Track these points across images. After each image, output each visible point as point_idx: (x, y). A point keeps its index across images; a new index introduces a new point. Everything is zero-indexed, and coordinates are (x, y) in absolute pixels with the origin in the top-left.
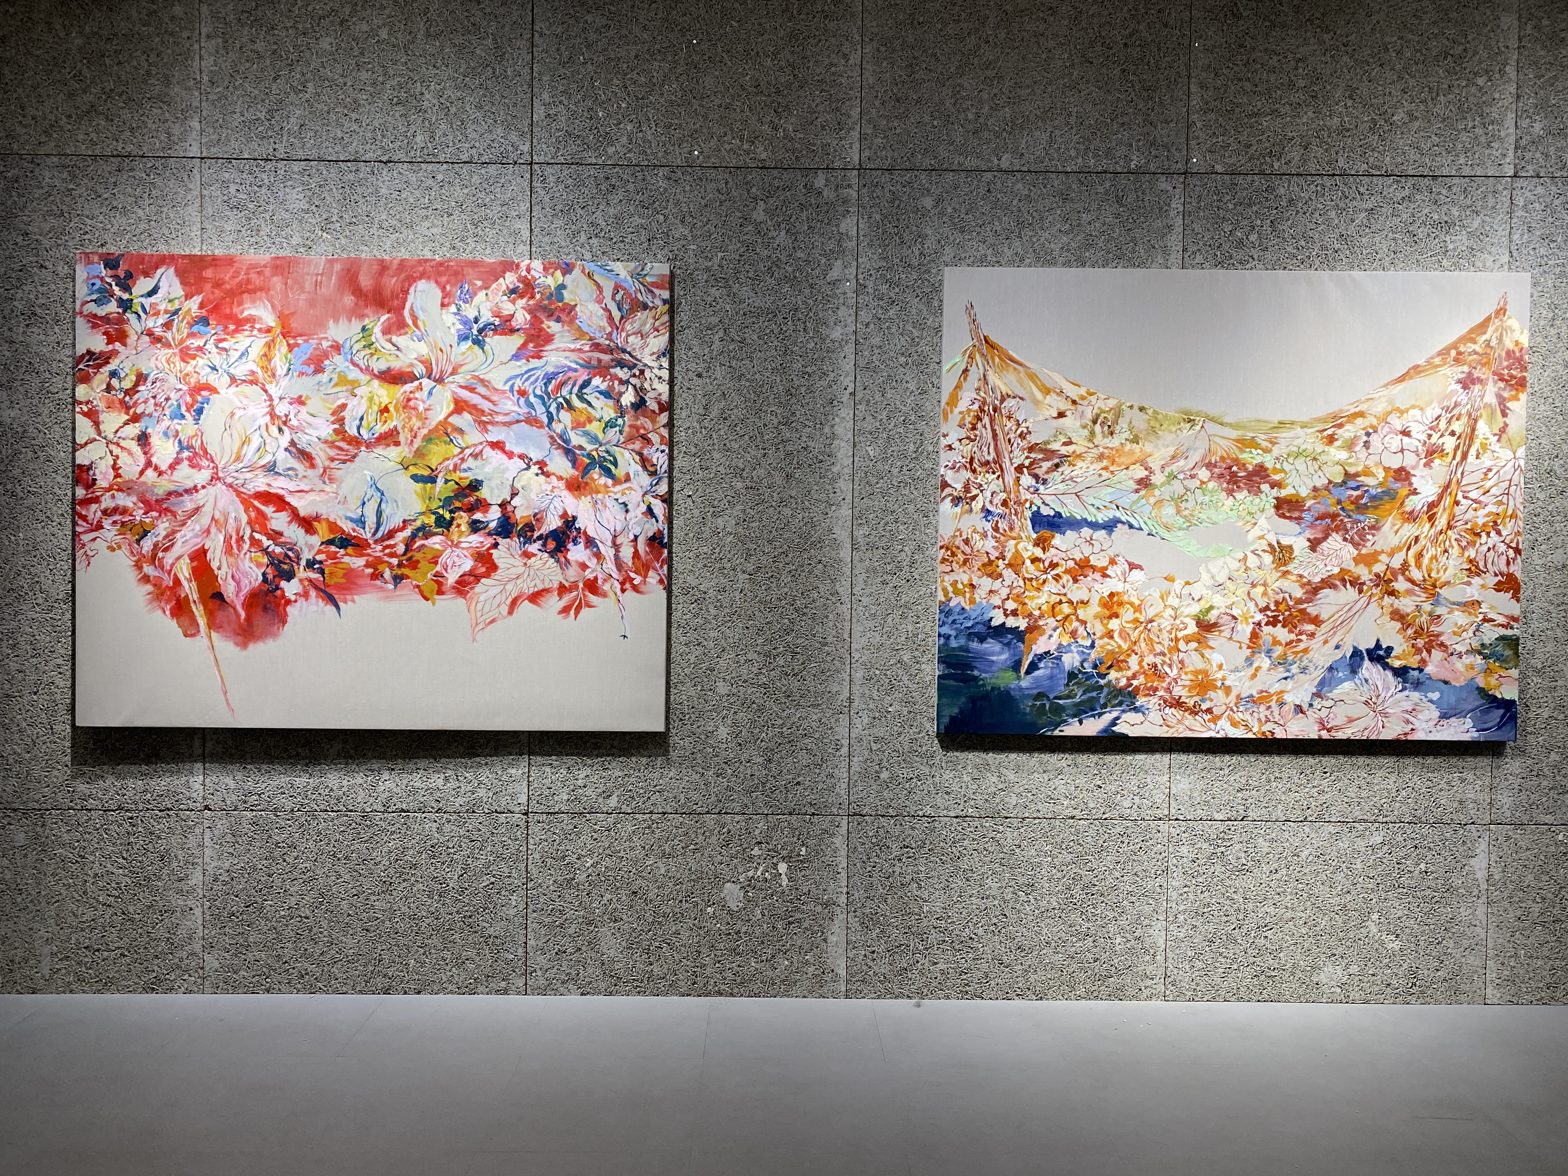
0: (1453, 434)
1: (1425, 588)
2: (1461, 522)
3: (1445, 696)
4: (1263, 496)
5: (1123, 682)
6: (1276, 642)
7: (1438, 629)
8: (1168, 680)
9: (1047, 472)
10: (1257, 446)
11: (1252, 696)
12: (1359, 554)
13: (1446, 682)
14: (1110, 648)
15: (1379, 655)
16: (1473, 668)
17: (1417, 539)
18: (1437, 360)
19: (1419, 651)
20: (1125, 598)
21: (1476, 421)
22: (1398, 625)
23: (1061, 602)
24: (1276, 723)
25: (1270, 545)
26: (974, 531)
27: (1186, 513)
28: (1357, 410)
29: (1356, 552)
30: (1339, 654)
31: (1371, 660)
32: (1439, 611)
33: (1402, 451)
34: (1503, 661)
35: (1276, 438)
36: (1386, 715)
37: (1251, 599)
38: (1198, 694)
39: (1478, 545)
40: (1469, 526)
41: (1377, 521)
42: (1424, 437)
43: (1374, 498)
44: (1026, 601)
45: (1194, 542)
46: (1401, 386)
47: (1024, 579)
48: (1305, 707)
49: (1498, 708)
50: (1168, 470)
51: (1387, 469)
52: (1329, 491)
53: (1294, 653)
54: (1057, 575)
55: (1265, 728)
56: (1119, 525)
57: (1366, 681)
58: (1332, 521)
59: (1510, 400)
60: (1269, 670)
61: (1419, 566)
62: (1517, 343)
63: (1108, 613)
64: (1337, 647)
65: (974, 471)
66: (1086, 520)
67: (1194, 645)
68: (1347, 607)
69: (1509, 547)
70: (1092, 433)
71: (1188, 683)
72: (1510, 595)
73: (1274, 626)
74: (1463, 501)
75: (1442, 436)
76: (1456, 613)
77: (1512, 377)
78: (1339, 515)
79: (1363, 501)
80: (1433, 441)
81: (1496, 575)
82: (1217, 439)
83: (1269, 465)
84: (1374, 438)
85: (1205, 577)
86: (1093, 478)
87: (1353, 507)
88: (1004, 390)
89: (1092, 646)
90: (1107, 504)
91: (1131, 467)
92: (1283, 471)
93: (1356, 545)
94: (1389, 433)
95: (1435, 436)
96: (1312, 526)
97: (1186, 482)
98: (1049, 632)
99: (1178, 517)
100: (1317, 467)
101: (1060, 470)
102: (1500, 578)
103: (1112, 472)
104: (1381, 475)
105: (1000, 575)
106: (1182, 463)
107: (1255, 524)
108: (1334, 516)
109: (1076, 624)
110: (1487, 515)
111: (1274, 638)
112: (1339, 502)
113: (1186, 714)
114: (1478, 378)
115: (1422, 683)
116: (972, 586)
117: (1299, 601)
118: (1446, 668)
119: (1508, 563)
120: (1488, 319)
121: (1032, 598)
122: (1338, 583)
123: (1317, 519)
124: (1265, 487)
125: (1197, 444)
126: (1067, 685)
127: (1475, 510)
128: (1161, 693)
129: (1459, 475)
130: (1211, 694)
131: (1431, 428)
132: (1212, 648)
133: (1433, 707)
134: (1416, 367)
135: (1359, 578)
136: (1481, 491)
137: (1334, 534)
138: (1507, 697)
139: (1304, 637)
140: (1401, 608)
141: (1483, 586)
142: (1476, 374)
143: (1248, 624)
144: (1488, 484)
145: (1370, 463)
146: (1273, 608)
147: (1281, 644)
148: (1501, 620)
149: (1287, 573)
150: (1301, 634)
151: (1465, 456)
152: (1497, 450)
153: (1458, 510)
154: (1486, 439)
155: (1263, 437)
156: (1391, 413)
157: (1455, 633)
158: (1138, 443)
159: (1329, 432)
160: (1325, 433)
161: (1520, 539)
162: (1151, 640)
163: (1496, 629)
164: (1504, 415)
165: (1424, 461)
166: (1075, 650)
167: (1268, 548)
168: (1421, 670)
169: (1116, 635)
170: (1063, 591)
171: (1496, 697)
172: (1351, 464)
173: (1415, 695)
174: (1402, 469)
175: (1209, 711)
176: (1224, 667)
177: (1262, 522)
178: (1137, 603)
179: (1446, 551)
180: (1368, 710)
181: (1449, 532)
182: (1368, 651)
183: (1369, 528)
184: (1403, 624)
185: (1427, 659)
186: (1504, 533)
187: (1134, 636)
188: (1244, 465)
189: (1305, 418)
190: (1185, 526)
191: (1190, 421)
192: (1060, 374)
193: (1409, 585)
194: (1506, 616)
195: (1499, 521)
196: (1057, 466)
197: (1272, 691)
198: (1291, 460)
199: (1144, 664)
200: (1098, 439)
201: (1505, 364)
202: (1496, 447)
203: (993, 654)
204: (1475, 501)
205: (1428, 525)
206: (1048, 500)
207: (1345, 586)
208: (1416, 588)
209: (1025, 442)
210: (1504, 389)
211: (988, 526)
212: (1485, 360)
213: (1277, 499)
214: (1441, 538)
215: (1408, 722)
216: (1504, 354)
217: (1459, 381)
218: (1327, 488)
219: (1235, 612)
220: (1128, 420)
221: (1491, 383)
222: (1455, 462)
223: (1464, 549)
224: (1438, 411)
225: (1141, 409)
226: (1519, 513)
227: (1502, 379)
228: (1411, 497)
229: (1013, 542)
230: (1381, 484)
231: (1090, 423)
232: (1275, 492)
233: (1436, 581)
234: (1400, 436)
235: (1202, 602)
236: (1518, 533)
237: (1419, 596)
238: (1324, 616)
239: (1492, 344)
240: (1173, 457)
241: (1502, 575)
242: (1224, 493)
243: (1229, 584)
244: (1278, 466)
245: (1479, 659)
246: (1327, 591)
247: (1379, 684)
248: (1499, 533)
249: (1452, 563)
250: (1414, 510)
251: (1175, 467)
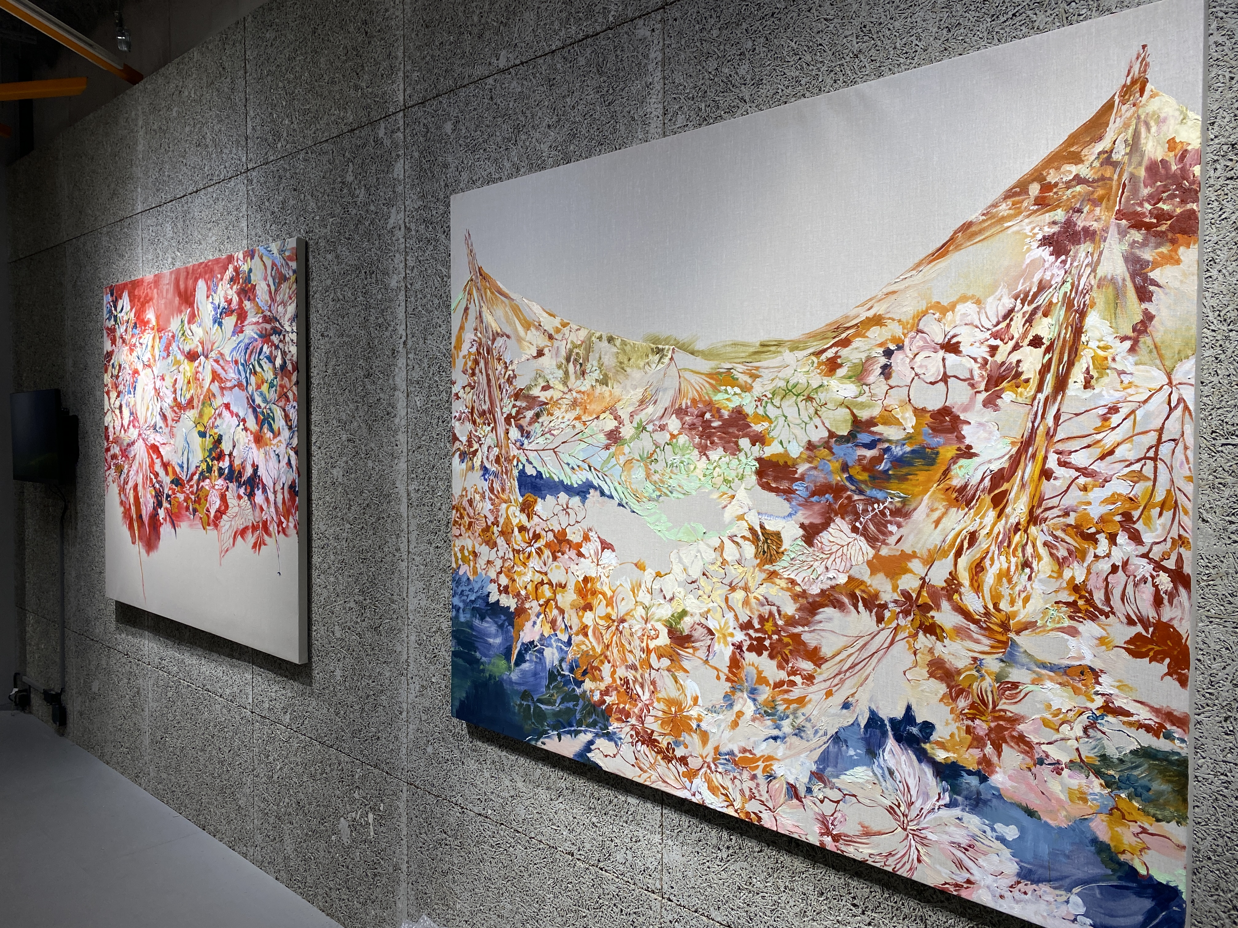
0: (1036, 342)
1: (988, 629)
2: (1056, 512)
3: (1030, 837)
4: (742, 456)
5: (597, 697)
6: (762, 680)
7: (1012, 708)
8: (640, 705)
9: (530, 424)
10: (734, 382)
11: (731, 753)
12: (876, 556)
13: (1031, 813)
14: (584, 647)
15: (911, 734)
16: (1085, 800)
17: (973, 537)
18: (1004, 209)
19: (978, 742)
20: (598, 586)
21: (1082, 314)
22: (942, 688)
23: (542, 583)
24: (763, 803)
25: (751, 529)
26: (476, 491)
27: (656, 477)
28: (870, 314)
29: (871, 552)
30: (847, 718)
31: (899, 739)
32: (1015, 675)
33: (945, 378)
34: (1149, 801)
35: (757, 368)
36: (923, 841)
37: (730, 608)
38: (669, 734)
39: (1090, 558)
40: (1071, 520)
41: (904, 501)
42: (982, 352)
43: (899, 462)
44: (516, 577)
45: (664, 518)
46: (942, 264)
47: (514, 550)
48: (802, 792)
49: (1139, 894)
50: (637, 419)
51: (919, 412)
52: (830, 449)
53: (786, 701)
54: (539, 548)
55: (753, 807)
56: (592, 491)
57: (891, 773)
58: (836, 498)
59: (1156, 265)
60: (753, 720)
61: (977, 588)
62: (1172, 144)
63: (582, 603)
64: (846, 706)
65: (474, 423)
66: (562, 482)
67: (666, 662)
68: (861, 642)
69: (1159, 566)
70: (566, 373)
71: (660, 714)
72: (1163, 668)
73: (760, 654)
74: (1060, 472)
75: (1017, 347)
76: (1049, 684)
77: (1161, 216)
78: (844, 489)
79: (882, 467)
80: (1000, 357)
81: (1131, 622)
82: (687, 375)
83: (749, 410)
84: (899, 361)
85: (677, 569)
86: (568, 430)
87: (864, 476)
88: (495, 326)
89: (569, 643)
90: (580, 463)
91: (602, 417)
92: (766, 418)
93: (872, 540)
94: (922, 349)
95: (1004, 349)
96: (806, 504)
97: (656, 436)
98: (533, 618)
99: (648, 484)
100: (812, 411)
101: (540, 420)
102: (1139, 629)
103: (584, 423)
104: (910, 421)
105: (495, 544)
106: (650, 409)
107: (733, 497)
108: (838, 490)
109: (555, 612)
110: (1107, 501)
111: (759, 673)
112: (845, 468)
113: (659, 757)
114: (1086, 230)
115: (986, 802)
116: (475, 554)
117: (791, 622)
118: (1028, 785)
119: (1158, 602)
120: (1109, 107)
121: (521, 574)
122: (846, 600)
123: (813, 494)
124: (744, 443)
125: (667, 383)
126: (548, 687)
127: (1085, 489)
128: (633, 721)
129: (1050, 420)
130: (685, 737)
131: (995, 336)
132: (686, 671)
133: (1006, 852)
134: (966, 227)
135: (876, 596)
136: (1096, 452)
137: (838, 520)
138: (1161, 877)
139: (798, 679)
140: (946, 658)
141: (1102, 641)
142: (1081, 222)
143: (726, 643)
144: (1110, 439)
145: (892, 402)
146: (757, 626)
147: (768, 684)
148: (1143, 715)
149: (773, 574)
150: (794, 672)
151: (1061, 385)
152: (1130, 368)
153: (1049, 488)
154: (1105, 348)
155: (740, 368)
156: (925, 313)
157: (1046, 723)
158: (607, 386)
159: (830, 354)
160: (824, 357)
161: (1186, 554)
162: (623, 645)
163: (1132, 731)
164: (1144, 295)
165: (984, 395)
166: (554, 645)
167: (748, 534)
168: (984, 779)
169: (590, 633)
170: (544, 569)
171: (1133, 871)
172: (862, 406)
173: (974, 822)
174: (945, 411)
175: (683, 760)
176: (700, 701)
177: (741, 494)
178: (609, 594)
179: (1026, 564)
180: (895, 824)
181: (1033, 530)
182: (892, 721)
183: (892, 513)
184: (950, 687)
185: (995, 759)
186: (1148, 538)
187: (607, 637)
188: (718, 410)
189: (795, 335)
190: (654, 496)
191: (659, 351)
192: (538, 303)
193: (959, 620)
194: (1156, 711)
195: (1136, 514)
196: (538, 415)
197: (758, 753)
198: (777, 401)
199: (616, 676)
200: (572, 381)
201: (1145, 191)
202: (1126, 362)
203: (489, 635)
204: (1084, 471)
205: (992, 514)
206: (532, 456)
207: (856, 607)
208: (973, 627)
209: (512, 388)
210: (1144, 244)
211: (486, 485)
212: (1100, 192)
213: (759, 460)
214: (1017, 538)
215: (960, 865)
216: (1142, 173)
217: (1046, 241)
218: (826, 445)
219: (711, 624)
220: (597, 356)
221: (1113, 235)
222: (1041, 397)
223: (1061, 563)
224: (1008, 303)
225: (610, 340)
226: (1181, 499)
227: (1138, 224)
228: (962, 462)
229: (504, 506)
230: (909, 438)
231: (564, 362)
232: (757, 451)
233: (1008, 618)
234: (941, 353)
235: (674, 603)
236: (1181, 541)
237: (977, 642)
238: (826, 651)
239: (1115, 157)
240: (642, 402)
241: (1145, 622)
242: (696, 452)
243: (703, 581)
244: (760, 411)
245: (1096, 785)
246: (828, 612)
247: (912, 782)
248: (1136, 538)
249: (1037, 588)
250: (966, 486)
251: (643, 416)
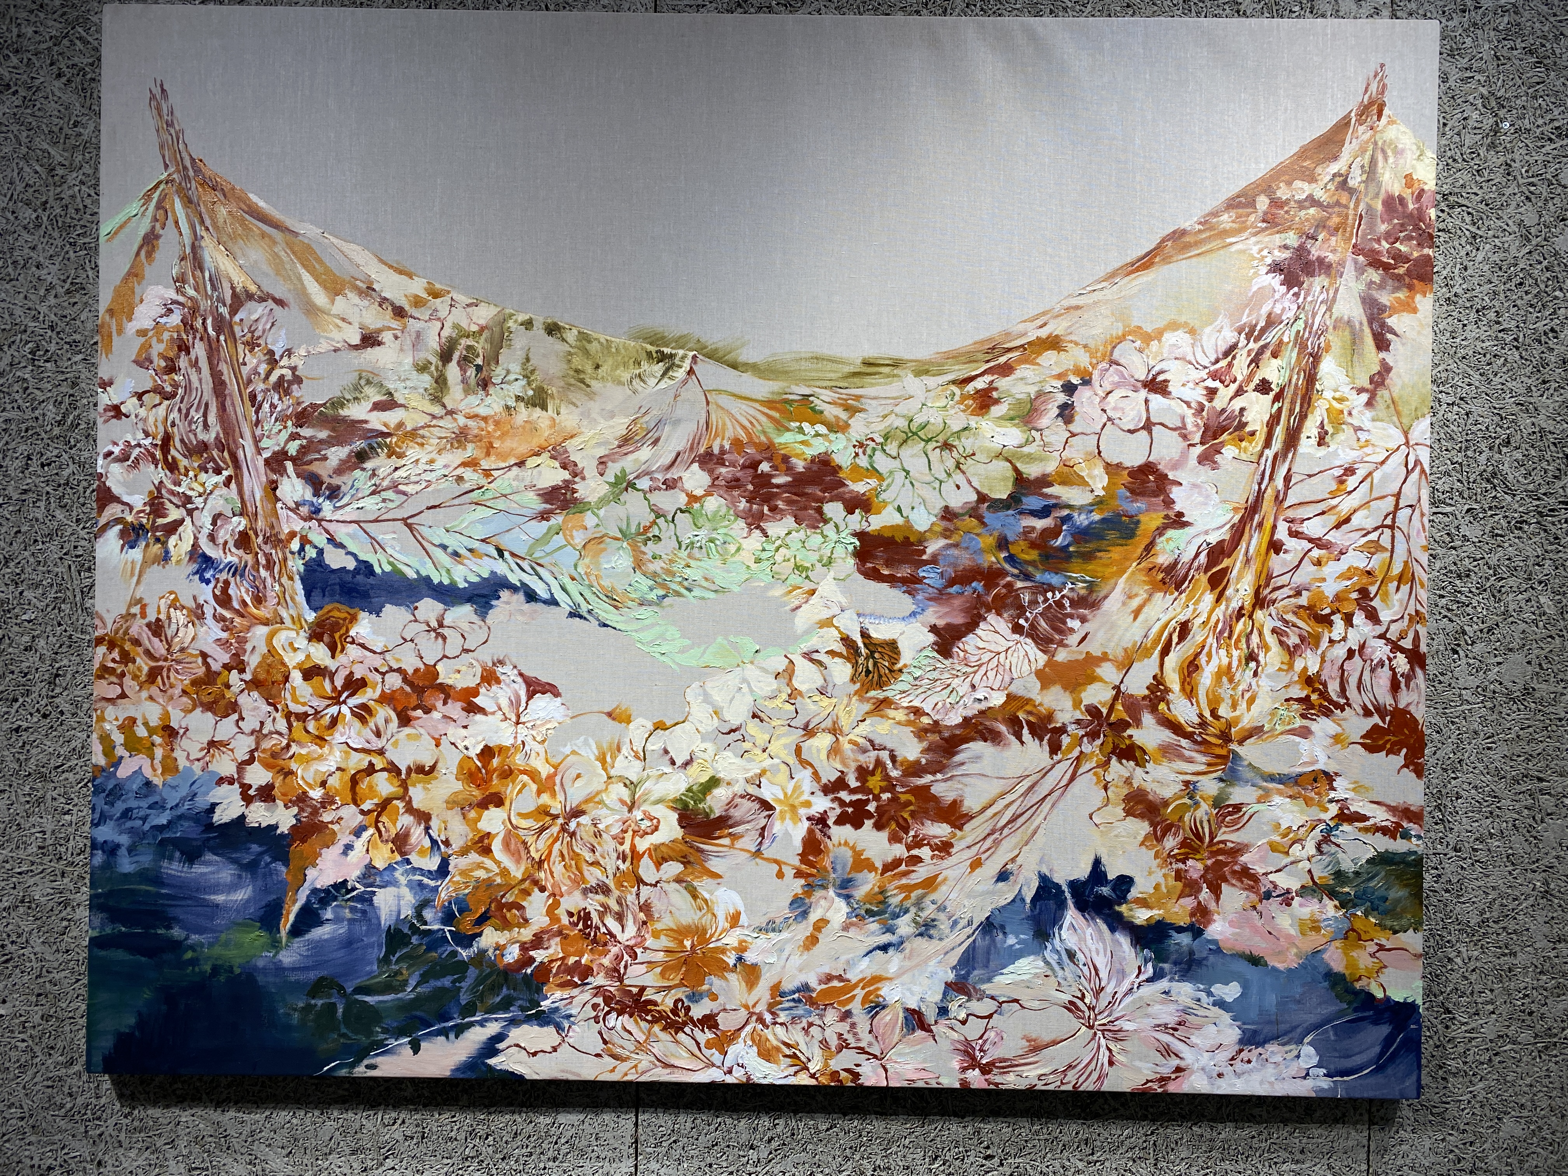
0: (1264, 387)
1: (1205, 742)
2: (1286, 592)
3: (1254, 990)
4: (829, 530)
5: (513, 954)
6: (862, 864)
7: (1234, 837)
8: (614, 950)
9: (340, 471)
10: (816, 416)
11: (805, 988)
12: (1050, 663)
13: (1255, 961)
14: (481, 874)
15: (1102, 897)
16: (1316, 929)
17: (1184, 629)
18: (1226, 220)
19: (1191, 888)
20: (518, 760)
21: (1316, 358)
22: (1143, 828)
23: (371, 770)
24: (862, 1051)
25: (846, 640)
26: (174, 605)
27: (656, 566)
28: (1043, 333)
29: (1042, 659)
30: (1006, 894)
31: (1082, 907)
32: (1238, 794)
33: (1148, 426)
34: (1386, 913)
35: (858, 398)
36: (1117, 1036)
37: (805, 763)
38: (681, 985)
39: (1324, 644)
40: (1303, 600)
41: (1091, 587)
42: (1197, 395)
43: (1082, 535)
44: (293, 766)
45: (673, 632)
46: (1146, 277)
47: (288, 715)
48: (930, 1015)
49: (1376, 1022)
50: (613, 469)
51: (1112, 469)
52: (980, 519)
53: (902, 888)
54: (364, 707)
55: (843, 1061)
56: (505, 594)
57: (1071, 955)
58: (988, 587)
59: (1394, 310)
60: (846, 928)
61: (1189, 691)
62: (1409, 180)
63: (477, 794)
64: (1003, 876)
65: (172, 467)
66: (428, 580)
67: (674, 868)
68: (1026, 784)
69: (1396, 647)
70: (441, 381)
71: (660, 956)
72: (1399, 760)
73: (858, 825)
74: (1291, 543)
75: (1239, 392)
76: (1277, 799)
77: (1399, 257)
78: (1002, 573)
79: (1059, 542)
80: (1219, 403)
81: (1367, 713)
82: (724, 400)
83: (843, 456)
84: (1084, 399)
85: (699, 712)
86: (444, 485)
87: (1033, 555)
88: (240, 280)
89: (443, 871)
90: (476, 545)
91: (531, 462)
92: (873, 471)
93: (1043, 642)
94: (1118, 385)
95: (1225, 393)
96: (940, 596)
97: (655, 497)
98: (344, 838)
99: (639, 576)
100: (951, 464)
101: (369, 465)
102: (1376, 719)
103: (487, 473)
104: (1099, 481)
105: (233, 707)
106: (645, 453)
107: (813, 592)
108: (991, 576)
109: (406, 820)
110: (1342, 576)
111: (857, 854)
112: (1003, 543)
113: (656, 1028)
114: (1321, 261)
115: (1200, 963)
116: (170, 733)
117: (914, 769)
118: (1254, 929)
119: (1395, 687)
120: (1343, 125)
121: (307, 760)
122: (1003, 728)
123: (952, 582)
124: (834, 510)
125: (680, 412)
126: (385, 961)
127: (1318, 563)
128: (599, 980)
129: (1279, 483)
130: (714, 983)
131: (1214, 376)
132: (716, 876)
133: (1226, 1017)
134: (1178, 235)
135: (1050, 717)
136: (1331, 519)
137: (992, 617)
138: (1398, 996)
139: (925, 852)
140: (1149, 787)
141: (1337, 739)
142: (1315, 251)
143: (796, 818)
144: (1346, 504)
145: (1076, 452)
146: (853, 783)
147: (871, 867)
148: (1380, 816)
149: (886, 702)
150: (918, 843)
151: (1292, 440)
152: (1367, 425)
153: (1277, 563)
154: (1340, 400)
155: (827, 395)
156: (1121, 339)
157: (1274, 847)
158: (544, 408)
159: (980, 384)
160: (970, 388)
161: (1422, 631)
162: (576, 856)
163: (1368, 838)
164: (1382, 344)
165: (1199, 449)
166: (403, 880)
167: (839, 647)
168: (1197, 933)
169: (496, 846)
170: (377, 744)
171: (1371, 996)
172: (1030, 458)
173: (1185, 991)
174: (1148, 468)
175: (709, 1021)
176: (744, 920)
177: (827, 587)
178: (545, 770)
179: (1251, 657)
180: (1076, 1023)
181: (1259, 614)
182: (1073, 884)
183: (1073, 604)
184: (1153, 824)
185: (1212, 906)
186: (1385, 616)
187: (539, 846)
188: (786, 459)
189: (924, 353)
190: (652, 596)
191: (662, 357)
192: (366, 247)
193: (1166, 736)
194: (1392, 809)
195: (1373, 590)
196: (361, 457)
197: (853, 976)
198: (891, 448)
199: (561, 912)
200: (455, 396)
201: (1383, 227)
202: (1363, 418)
203: (216, 888)
204: (1318, 543)
205: (1209, 598)
206: (342, 533)
207: (1019, 737)
208: (1184, 742)
209: (288, 401)
210: (1381, 287)
211: (206, 593)
212: (1335, 220)
213: (861, 535)
214: (1239, 627)
215: (1167, 1051)
216: (1379, 207)
217: (1276, 268)
218: (974, 512)
219: (766, 793)
220: (520, 355)
221: (1349, 270)
222: (1269, 453)
223: (1292, 652)
224: (1229, 336)
225: (552, 329)
226: (1419, 571)
227: (1375, 263)
228: (1171, 533)
229: (261, 631)
230: (1099, 502)
231: (434, 360)
232: (856, 520)
233: (1229, 725)
234: (1143, 393)
235: (693, 769)
236: (1417, 617)
237: (1190, 761)
238: (971, 804)
239: (1352, 183)
240: (625, 441)
241: (1381, 711)
242: (741, 523)
243: (753, 728)
244: (863, 461)
245: (1330, 909)
246: (977, 747)
247: (1101, 962)
248: (1373, 616)
249: (1264, 684)
250: (1176, 563)
251: (630, 463)
